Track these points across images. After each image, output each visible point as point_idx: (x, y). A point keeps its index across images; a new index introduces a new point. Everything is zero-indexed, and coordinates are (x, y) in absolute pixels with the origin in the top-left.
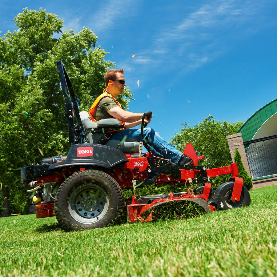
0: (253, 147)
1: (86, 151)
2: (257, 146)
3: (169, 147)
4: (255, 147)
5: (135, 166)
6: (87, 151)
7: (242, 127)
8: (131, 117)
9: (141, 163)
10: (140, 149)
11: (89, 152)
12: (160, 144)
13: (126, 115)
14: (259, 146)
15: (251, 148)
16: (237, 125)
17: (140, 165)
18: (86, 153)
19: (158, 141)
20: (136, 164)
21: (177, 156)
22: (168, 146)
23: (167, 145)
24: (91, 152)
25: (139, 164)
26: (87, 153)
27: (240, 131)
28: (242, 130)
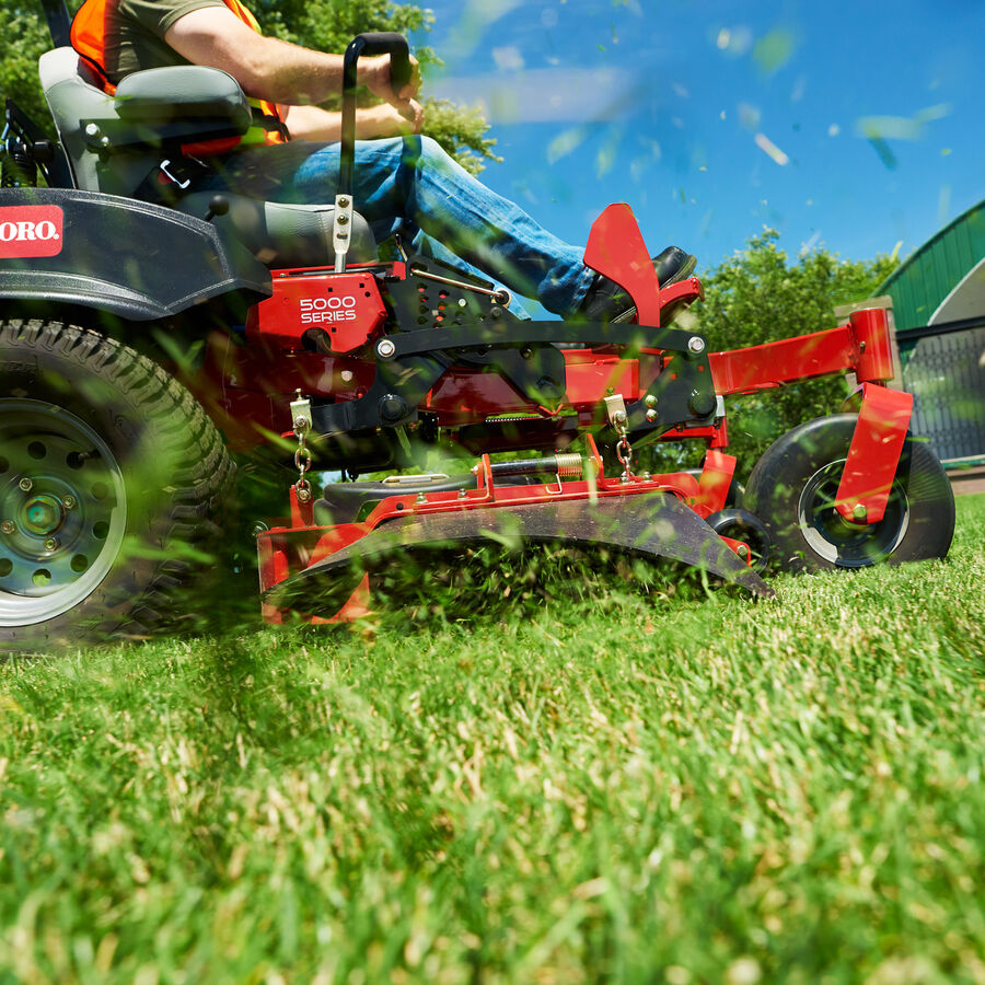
0: (929, 352)
1: (22, 225)
2: (946, 349)
3: (527, 232)
4: (937, 350)
5: (308, 319)
6: (31, 225)
7: (897, 276)
8: (294, 69)
9: (342, 308)
10: (339, 237)
11: (40, 236)
12: (475, 219)
13: (266, 57)
14: (954, 347)
15: (921, 353)
16: (879, 269)
17: (337, 316)
18: (21, 237)
19: (460, 200)
20: (314, 310)
21: (568, 275)
22: (521, 225)
23: (518, 221)
24: (53, 232)
25: (328, 309)
26: (31, 237)
27: (889, 290)
28: (895, 286)
